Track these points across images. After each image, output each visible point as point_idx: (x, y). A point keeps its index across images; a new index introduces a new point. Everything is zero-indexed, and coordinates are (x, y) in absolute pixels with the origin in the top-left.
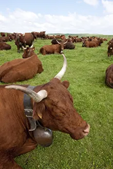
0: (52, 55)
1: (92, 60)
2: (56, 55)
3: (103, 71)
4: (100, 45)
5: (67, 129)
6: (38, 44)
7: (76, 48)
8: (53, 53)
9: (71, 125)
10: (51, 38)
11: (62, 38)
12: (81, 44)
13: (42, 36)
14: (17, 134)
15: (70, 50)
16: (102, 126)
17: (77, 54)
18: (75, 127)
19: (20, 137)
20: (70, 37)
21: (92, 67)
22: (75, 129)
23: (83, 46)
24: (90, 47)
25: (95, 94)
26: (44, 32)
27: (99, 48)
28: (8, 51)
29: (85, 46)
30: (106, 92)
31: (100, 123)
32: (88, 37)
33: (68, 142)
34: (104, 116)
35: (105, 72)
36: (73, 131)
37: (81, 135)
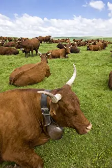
0: (58, 59)
1: (96, 64)
2: (62, 59)
3: (107, 75)
4: (104, 48)
5: (73, 126)
6: (44, 49)
7: (80, 51)
8: (59, 57)
9: (77, 123)
10: (56, 42)
11: (67, 41)
12: (85, 48)
13: (48, 40)
14: (35, 128)
15: (75, 54)
16: (105, 124)
17: (81, 58)
18: (80, 124)
19: (37, 131)
20: (74, 40)
21: (96, 71)
22: (80, 126)
23: (87, 50)
24: (94, 50)
25: (99, 96)
26: (50, 36)
27: (103, 51)
28: (16, 56)
29: (90, 50)
30: (109, 95)
31: (104, 122)
32: (92, 40)
33: (75, 137)
34: (107, 116)
35: (108, 76)
36: (78, 128)
37: (84, 131)
